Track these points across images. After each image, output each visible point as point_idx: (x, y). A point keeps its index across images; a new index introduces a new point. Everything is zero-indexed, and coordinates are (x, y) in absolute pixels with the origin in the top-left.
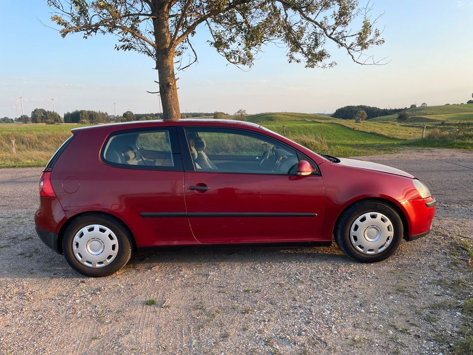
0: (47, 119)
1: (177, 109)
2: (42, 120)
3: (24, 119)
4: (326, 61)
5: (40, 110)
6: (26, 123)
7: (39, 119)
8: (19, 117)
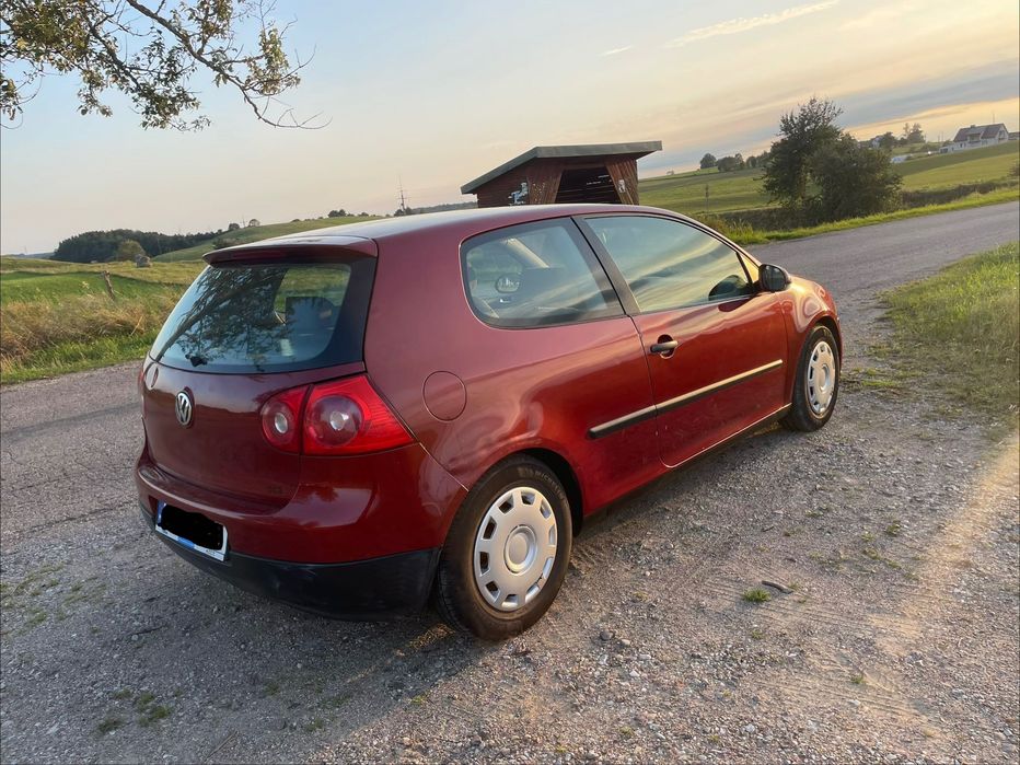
4: (186, 114)
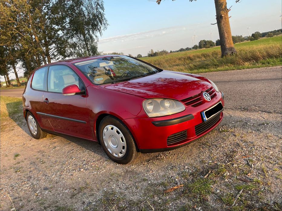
0: (207, 45)
1: (229, 32)
2: (204, 46)
3: (195, 47)
5: (203, 40)
6: (196, 49)
7: (202, 46)
8: (193, 46)
